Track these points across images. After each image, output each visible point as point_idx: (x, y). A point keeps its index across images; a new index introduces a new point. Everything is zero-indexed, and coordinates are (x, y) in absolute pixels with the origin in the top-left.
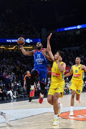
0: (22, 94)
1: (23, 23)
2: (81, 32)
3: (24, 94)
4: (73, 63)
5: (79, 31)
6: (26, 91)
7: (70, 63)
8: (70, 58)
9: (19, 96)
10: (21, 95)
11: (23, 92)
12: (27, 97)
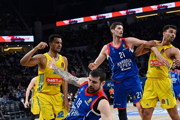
0: (8, 114)
1: (8, 15)
2: (88, 26)
3: (12, 115)
4: (79, 68)
5: (86, 26)
6: (13, 110)
7: (76, 69)
8: (75, 62)
9: (4, 117)
10: (6, 116)
11: (10, 112)
12: (16, 118)
